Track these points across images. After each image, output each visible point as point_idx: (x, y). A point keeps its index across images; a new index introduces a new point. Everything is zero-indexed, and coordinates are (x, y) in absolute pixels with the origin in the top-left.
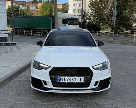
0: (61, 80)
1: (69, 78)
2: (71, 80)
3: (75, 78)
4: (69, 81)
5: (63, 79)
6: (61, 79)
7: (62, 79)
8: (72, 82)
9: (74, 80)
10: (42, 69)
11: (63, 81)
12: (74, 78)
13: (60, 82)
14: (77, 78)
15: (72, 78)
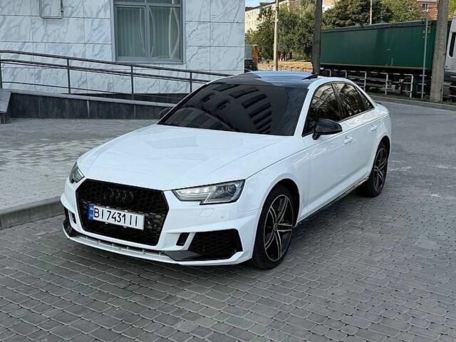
0: (97, 215)
1: (113, 211)
2: (115, 218)
3: (124, 215)
4: (111, 221)
5: (100, 213)
6: (97, 211)
7: (98, 213)
8: (117, 223)
9: (123, 219)
11: (99, 219)
12: (123, 213)
13: (95, 218)
14: (128, 215)
15: (120, 212)
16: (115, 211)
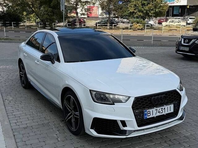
0: (149, 115)
1: (158, 109)
2: (160, 112)
3: (164, 108)
4: (158, 114)
7: (150, 113)
8: (161, 114)
9: (164, 111)
10: (115, 103)
11: (151, 116)
12: (163, 108)
14: (167, 106)
15: (161, 108)
16: (159, 108)
